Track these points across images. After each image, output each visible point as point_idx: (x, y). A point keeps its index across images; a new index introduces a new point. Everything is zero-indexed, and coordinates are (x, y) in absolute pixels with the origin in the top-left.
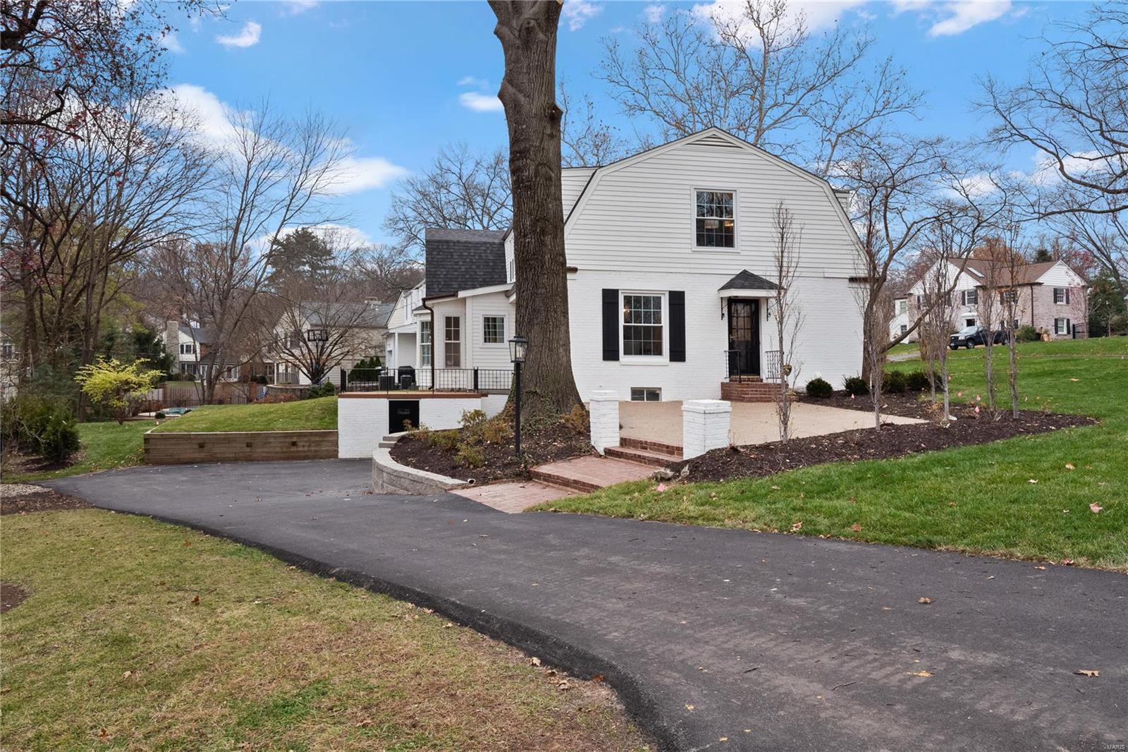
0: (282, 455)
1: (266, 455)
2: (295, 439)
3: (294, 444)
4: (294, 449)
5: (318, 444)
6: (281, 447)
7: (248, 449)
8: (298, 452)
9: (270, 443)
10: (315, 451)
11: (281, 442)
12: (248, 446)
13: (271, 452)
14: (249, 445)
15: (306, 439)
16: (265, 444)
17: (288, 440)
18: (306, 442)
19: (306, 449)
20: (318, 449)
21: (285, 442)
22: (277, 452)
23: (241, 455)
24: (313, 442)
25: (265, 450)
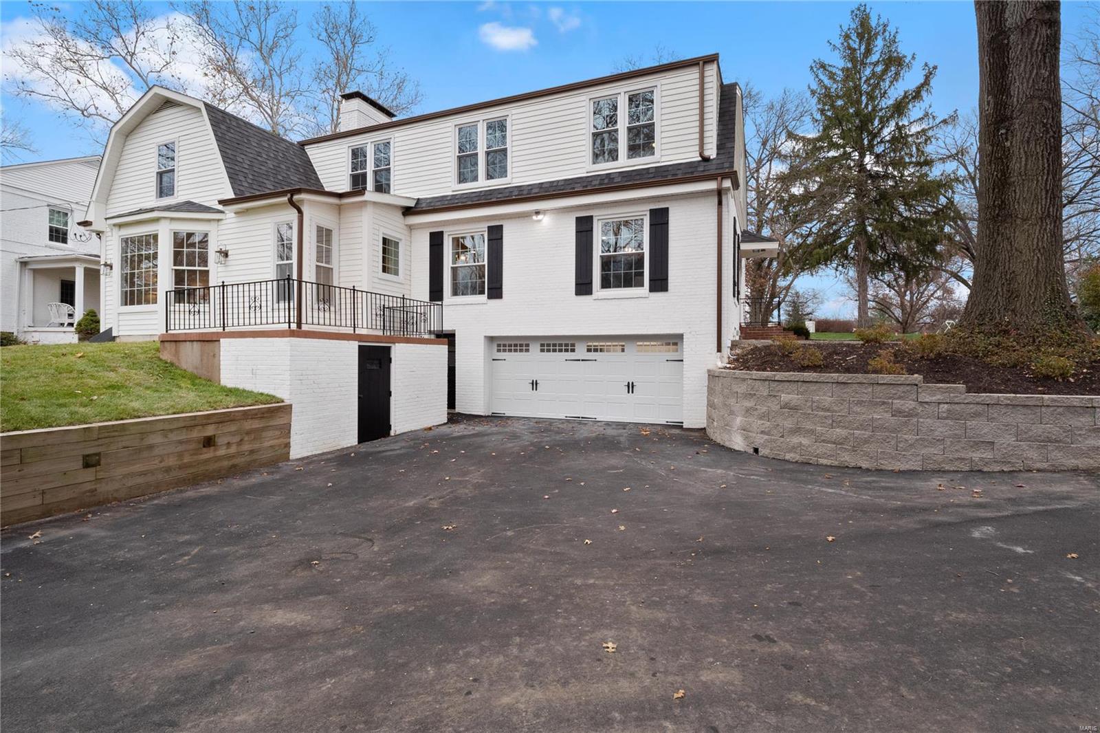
0: (182, 474)
1: (140, 480)
2: (210, 431)
3: (209, 442)
4: (208, 454)
5: (256, 434)
6: (180, 455)
7: (89, 474)
8: (218, 459)
9: (151, 447)
10: (252, 452)
11: (181, 442)
12: (87, 465)
13: (152, 472)
14: (89, 462)
15: (233, 428)
16: (139, 450)
17: (196, 434)
18: (232, 434)
19: (233, 449)
20: (256, 446)
21: (188, 441)
22: (168, 470)
23: (64, 495)
24: (248, 433)
25: (138, 467)
